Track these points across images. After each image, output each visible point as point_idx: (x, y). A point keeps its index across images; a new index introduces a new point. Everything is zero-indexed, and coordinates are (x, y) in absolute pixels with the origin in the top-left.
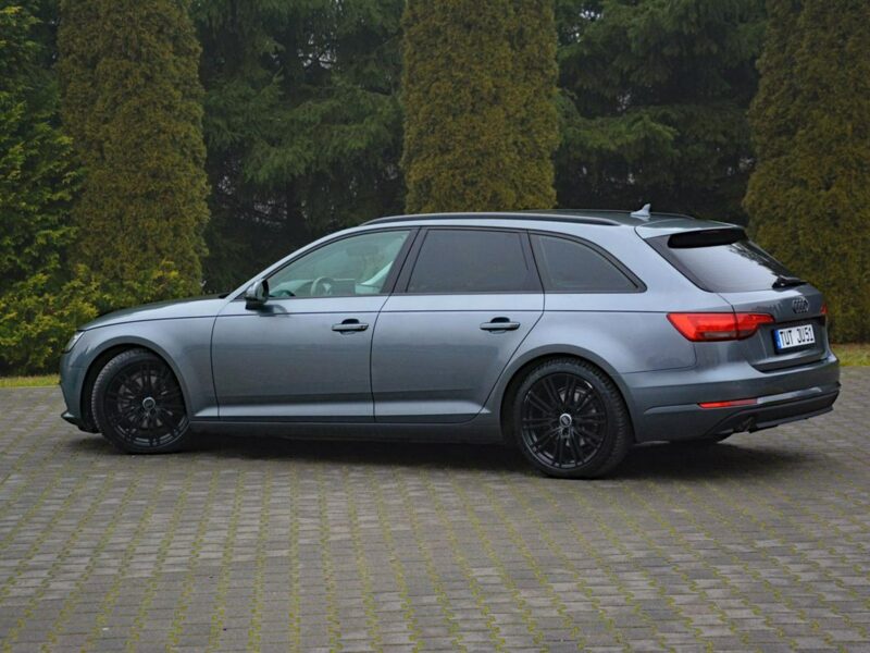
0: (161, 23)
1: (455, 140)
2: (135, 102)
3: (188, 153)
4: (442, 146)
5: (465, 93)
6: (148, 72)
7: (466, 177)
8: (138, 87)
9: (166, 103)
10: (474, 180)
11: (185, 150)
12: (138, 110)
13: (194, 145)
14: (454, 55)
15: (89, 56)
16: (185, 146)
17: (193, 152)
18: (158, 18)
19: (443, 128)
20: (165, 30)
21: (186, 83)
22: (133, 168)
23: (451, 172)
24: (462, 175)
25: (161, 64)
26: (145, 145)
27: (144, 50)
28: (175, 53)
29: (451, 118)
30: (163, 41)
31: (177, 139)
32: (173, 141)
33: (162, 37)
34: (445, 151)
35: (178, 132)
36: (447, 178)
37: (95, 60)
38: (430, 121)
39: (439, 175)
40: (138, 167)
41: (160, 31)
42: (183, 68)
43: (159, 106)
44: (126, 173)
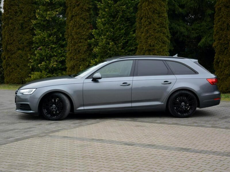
0: (154, 10)
1: (222, 37)
2: (146, 28)
3: (161, 41)
4: (219, 38)
5: (225, 25)
6: (150, 21)
7: (225, 46)
8: (147, 25)
9: (154, 29)
10: (227, 47)
11: (159, 40)
12: (147, 30)
13: (162, 39)
14: (223, 15)
15: (140, 18)
16: (159, 39)
17: (162, 40)
18: (153, 9)
19: (220, 34)
20: (155, 11)
21: (161, 24)
22: (146, 44)
23: (221, 45)
24: (223, 46)
25: (153, 19)
26: (149, 39)
27: (148, 16)
28: (159, 17)
29: (222, 31)
30: (155, 14)
31: (156, 37)
32: (155, 38)
33: (154, 13)
34: (220, 40)
35: (157, 36)
36: (219, 47)
37: (142, 19)
38: (217, 32)
39: (218, 46)
40: (147, 43)
41: (154, 12)
42: (160, 20)
43: (152, 29)
44: (145, 45)
